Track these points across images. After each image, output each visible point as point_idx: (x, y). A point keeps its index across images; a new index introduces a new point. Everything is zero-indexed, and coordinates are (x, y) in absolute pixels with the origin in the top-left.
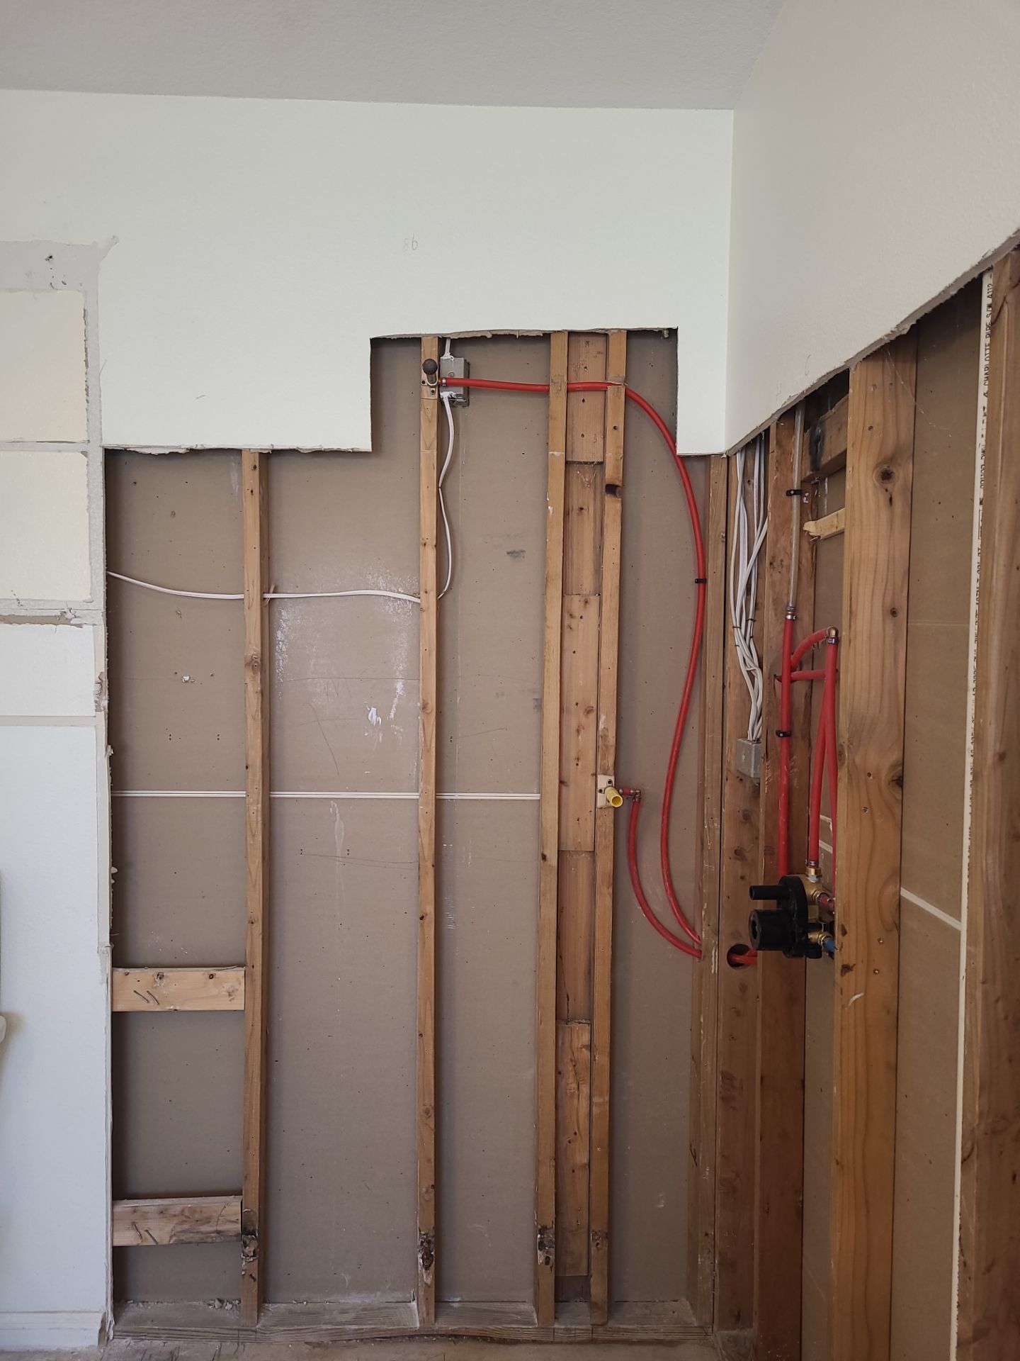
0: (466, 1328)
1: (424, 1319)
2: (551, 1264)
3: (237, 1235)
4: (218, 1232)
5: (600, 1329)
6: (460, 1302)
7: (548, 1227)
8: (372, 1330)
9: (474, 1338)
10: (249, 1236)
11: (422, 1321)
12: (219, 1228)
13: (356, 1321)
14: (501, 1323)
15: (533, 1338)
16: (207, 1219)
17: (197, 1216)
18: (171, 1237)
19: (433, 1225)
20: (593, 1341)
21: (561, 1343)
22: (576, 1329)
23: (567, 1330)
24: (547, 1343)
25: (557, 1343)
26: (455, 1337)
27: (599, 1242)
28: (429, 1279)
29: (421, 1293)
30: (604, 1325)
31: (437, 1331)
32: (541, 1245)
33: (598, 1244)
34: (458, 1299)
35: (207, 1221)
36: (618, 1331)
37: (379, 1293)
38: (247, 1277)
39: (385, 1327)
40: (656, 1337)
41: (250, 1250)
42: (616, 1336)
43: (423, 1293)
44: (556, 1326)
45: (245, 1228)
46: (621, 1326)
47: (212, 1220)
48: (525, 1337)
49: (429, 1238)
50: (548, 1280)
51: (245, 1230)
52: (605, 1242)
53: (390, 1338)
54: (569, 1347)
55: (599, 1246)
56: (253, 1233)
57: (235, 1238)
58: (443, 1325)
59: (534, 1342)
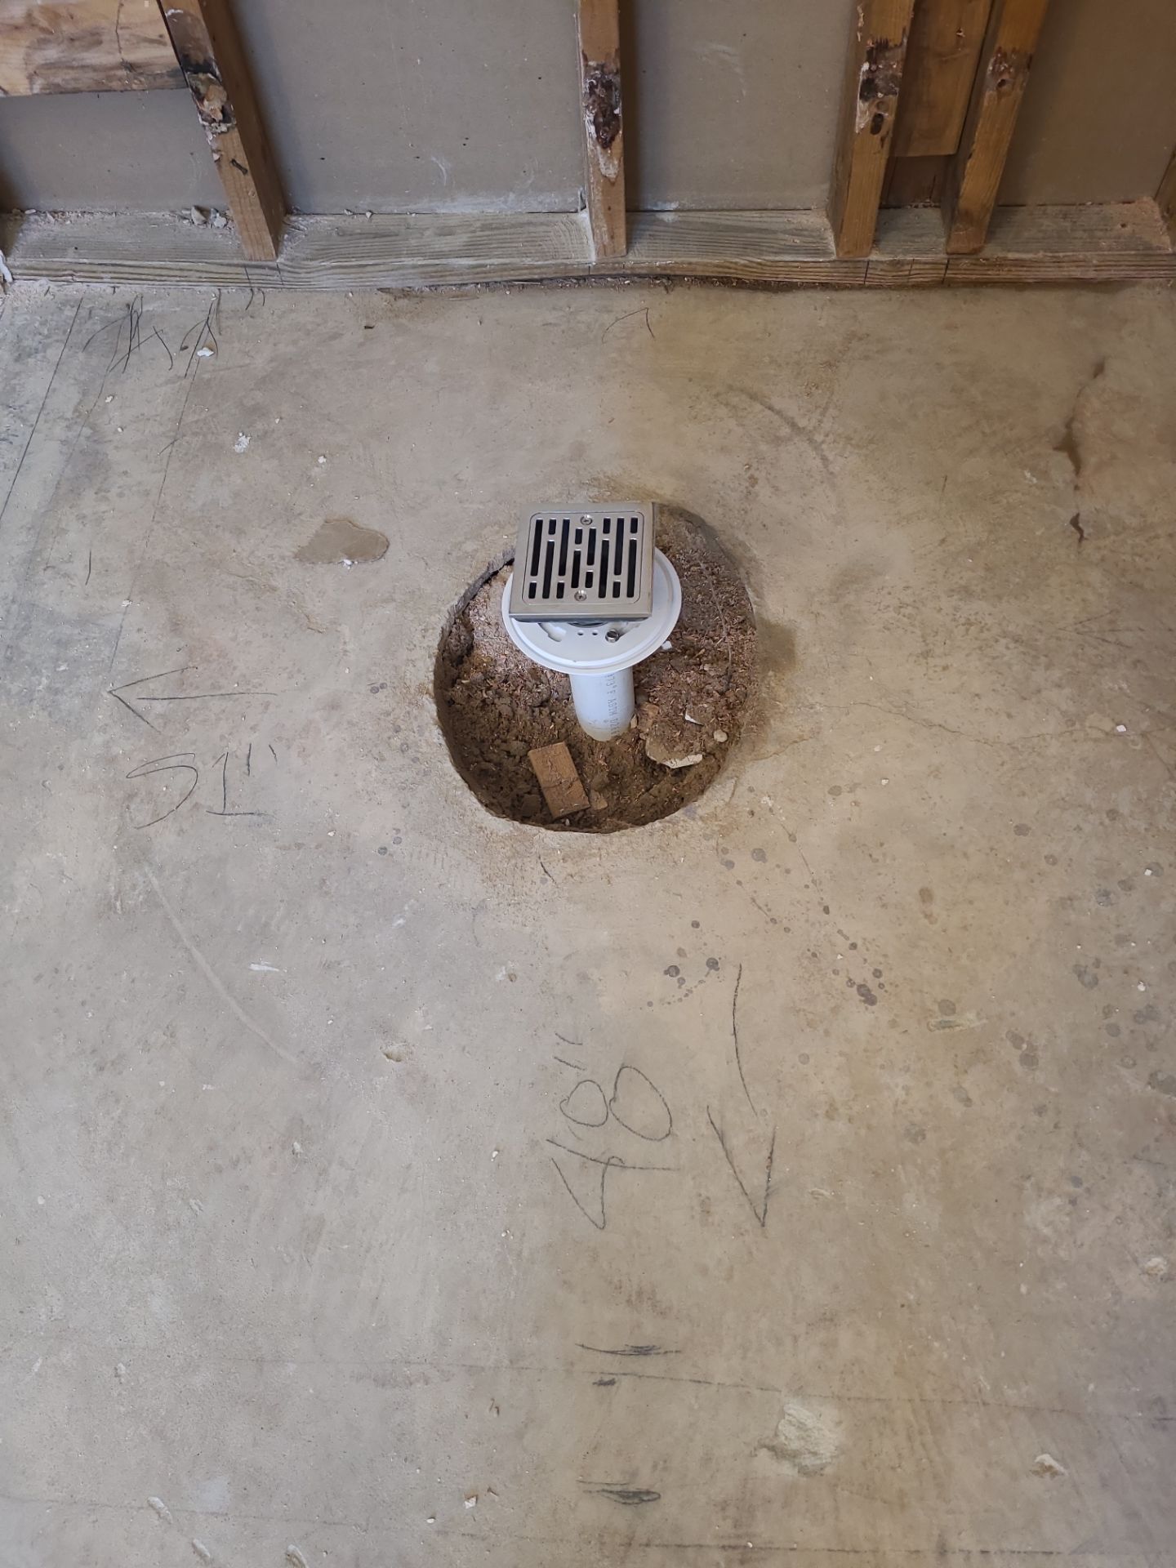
0: (690, 263)
1: (604, 246)
2: (883, 132)
3: (172, 74)
4: (130, 66)
5: (965, 262)
6: (675, 211)
7: (891, 44)
8: (504, 268)
9: (704, 280)
10: (201, 76)
11: (602, 250)
12: (131, 57)
13: (469, 250)
14: (761, 253)
15: (823, 280)
16: (93, 34)
17: (67, 28)
18: (31, 78)
19: (614, 44)
20: (944, 284)
21: (879, 287)
22: (914, 262)
23: (896, 264)
24: (851, 288)
25: (870, 288)
26: (668, 279)
27: (1006, 77)
28: (610, 166)
29: (597, 196)
30: (976, 251)
31: (632, 268)
32: (869, 88)
33: (1003, 82)
34: (673, 206)
35: (94, 39)
36: (1000, 264)
37: (512, 196)
38: (226, 166)
39: (528, 261)
40: (1077, 273)
41: (213, 105)
42: (992, 274)
43: (599, 197)
44: (874, 257)
45: (186, 57)
46: (1011, 256)
47: (105, 38)
48: (809, 278)
49: (611, 77)
50: (871, 166)
51: (188, 63)
52: (1020, 79)
53: (541, 280)
54: (895, 295)
55: (1005, 88)
56: (206, 68)
57: (171, 81)
58: (642, 257)
59: (825, 286)
